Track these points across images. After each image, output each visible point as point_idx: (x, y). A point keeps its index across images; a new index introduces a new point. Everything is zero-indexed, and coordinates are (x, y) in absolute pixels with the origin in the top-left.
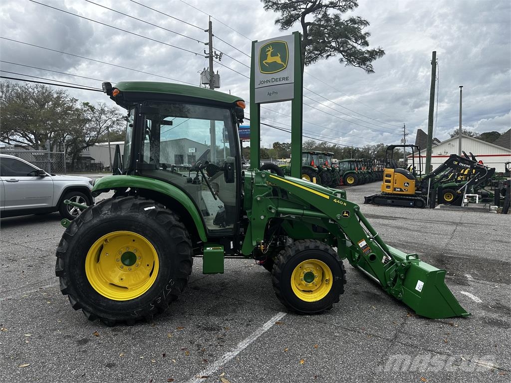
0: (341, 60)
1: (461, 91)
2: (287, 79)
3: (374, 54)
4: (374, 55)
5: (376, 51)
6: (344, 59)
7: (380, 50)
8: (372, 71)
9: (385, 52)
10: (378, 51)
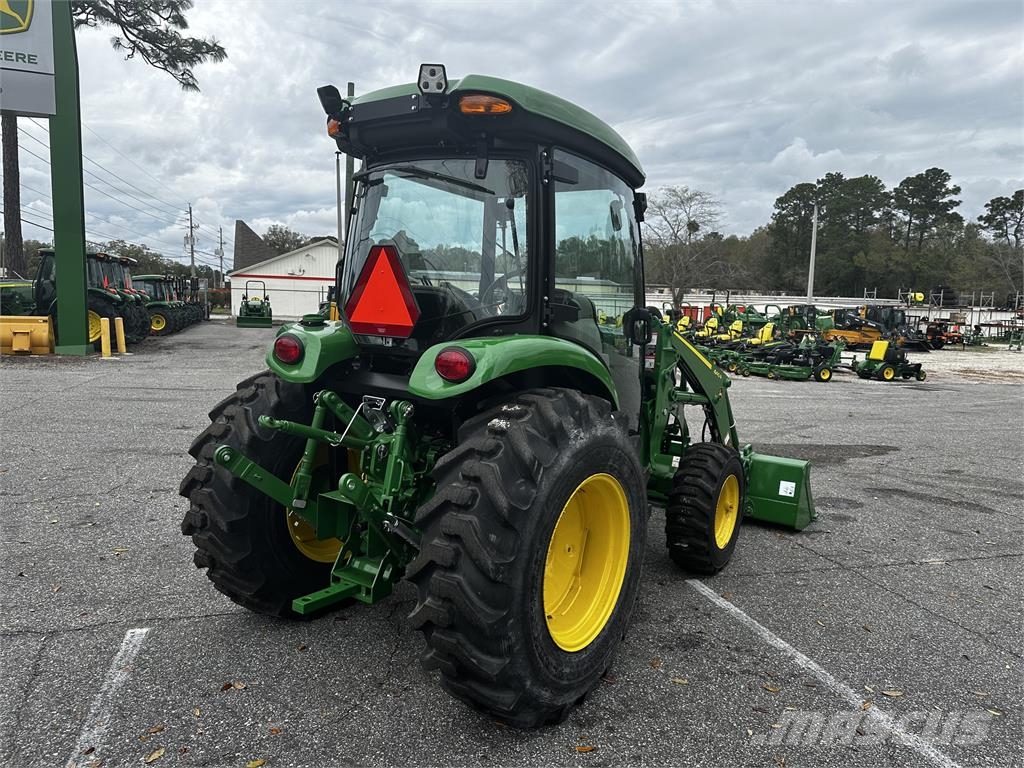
0: (117, 43)
1: (338, 160)
2: (31, 59)
3: (201, 49)
4: (202, 53)
5: (207, 45)
6: (125, 42)
7: (215, 45)
8: (194, 86)
9: (225, 51)
10: (211, 45)
